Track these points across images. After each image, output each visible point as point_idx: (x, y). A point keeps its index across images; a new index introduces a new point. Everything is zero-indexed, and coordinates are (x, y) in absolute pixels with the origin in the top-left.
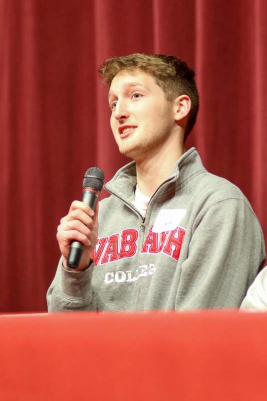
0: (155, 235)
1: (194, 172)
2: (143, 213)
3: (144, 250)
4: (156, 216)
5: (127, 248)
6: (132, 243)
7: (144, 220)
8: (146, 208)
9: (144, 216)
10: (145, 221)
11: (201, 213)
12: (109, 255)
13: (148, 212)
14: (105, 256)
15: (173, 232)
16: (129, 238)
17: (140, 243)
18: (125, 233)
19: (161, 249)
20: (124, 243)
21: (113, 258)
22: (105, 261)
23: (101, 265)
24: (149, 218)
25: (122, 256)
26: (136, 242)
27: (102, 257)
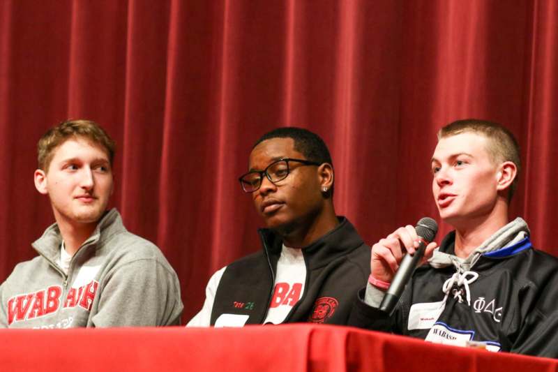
0: (74, 291)
1: (114, 232)
2: (66, 272)
3: (65, 306)
4: (77, 273)
5: (51, 304)
6: (55, 299)
7: (67, 277)
8: (68, 266)
9: (66, 274)
10: (68, 279)
11: (112, 271)
12: (36, 311)
13: (71, 270)
14: (32, 311)
15: (89, 286)
16: (53, 294)
17: (62, 299)
18: (51, 290)
19: (77, 302)
20: (49, 299)
21: (40, 314)
22: (31, 315)
23: (27, 319)
24: (71, 276)
25: (47, 312)
26: (59, 299)
27: (29, 311)
